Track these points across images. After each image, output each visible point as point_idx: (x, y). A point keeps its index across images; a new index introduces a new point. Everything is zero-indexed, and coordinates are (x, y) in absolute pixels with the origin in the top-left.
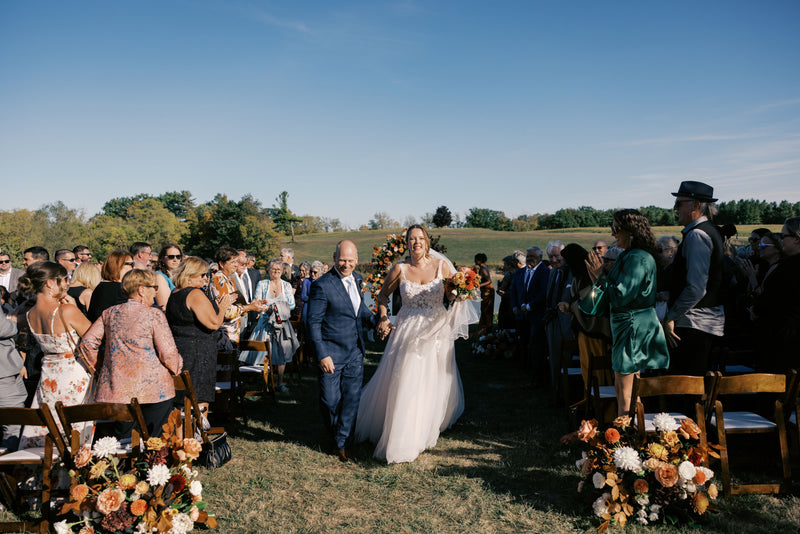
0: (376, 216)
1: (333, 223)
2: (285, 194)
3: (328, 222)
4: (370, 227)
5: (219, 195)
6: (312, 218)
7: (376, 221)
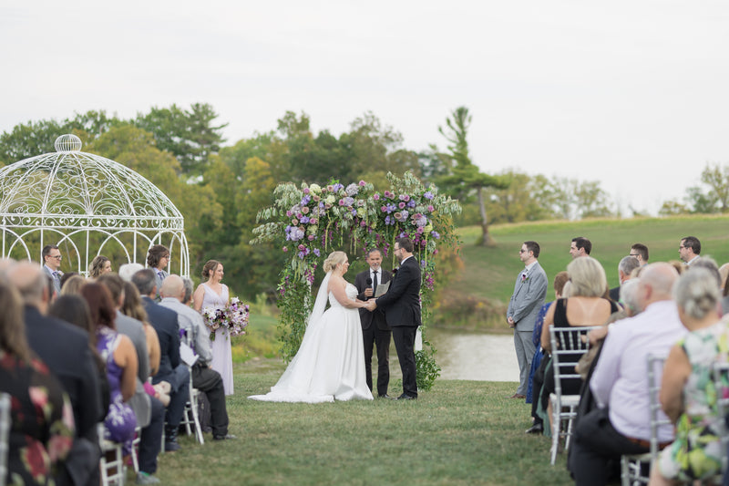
0: (707, 176)
1: (582, 194)
2: (461, 113)
3: (568, 190)
4: (690, 206)
5: (290, 115)
6: (522, 179)
7: (706, 189)
